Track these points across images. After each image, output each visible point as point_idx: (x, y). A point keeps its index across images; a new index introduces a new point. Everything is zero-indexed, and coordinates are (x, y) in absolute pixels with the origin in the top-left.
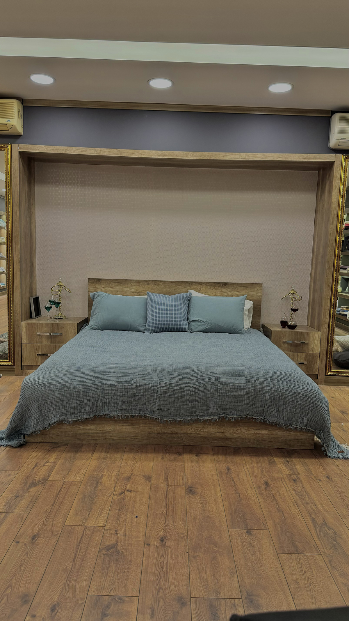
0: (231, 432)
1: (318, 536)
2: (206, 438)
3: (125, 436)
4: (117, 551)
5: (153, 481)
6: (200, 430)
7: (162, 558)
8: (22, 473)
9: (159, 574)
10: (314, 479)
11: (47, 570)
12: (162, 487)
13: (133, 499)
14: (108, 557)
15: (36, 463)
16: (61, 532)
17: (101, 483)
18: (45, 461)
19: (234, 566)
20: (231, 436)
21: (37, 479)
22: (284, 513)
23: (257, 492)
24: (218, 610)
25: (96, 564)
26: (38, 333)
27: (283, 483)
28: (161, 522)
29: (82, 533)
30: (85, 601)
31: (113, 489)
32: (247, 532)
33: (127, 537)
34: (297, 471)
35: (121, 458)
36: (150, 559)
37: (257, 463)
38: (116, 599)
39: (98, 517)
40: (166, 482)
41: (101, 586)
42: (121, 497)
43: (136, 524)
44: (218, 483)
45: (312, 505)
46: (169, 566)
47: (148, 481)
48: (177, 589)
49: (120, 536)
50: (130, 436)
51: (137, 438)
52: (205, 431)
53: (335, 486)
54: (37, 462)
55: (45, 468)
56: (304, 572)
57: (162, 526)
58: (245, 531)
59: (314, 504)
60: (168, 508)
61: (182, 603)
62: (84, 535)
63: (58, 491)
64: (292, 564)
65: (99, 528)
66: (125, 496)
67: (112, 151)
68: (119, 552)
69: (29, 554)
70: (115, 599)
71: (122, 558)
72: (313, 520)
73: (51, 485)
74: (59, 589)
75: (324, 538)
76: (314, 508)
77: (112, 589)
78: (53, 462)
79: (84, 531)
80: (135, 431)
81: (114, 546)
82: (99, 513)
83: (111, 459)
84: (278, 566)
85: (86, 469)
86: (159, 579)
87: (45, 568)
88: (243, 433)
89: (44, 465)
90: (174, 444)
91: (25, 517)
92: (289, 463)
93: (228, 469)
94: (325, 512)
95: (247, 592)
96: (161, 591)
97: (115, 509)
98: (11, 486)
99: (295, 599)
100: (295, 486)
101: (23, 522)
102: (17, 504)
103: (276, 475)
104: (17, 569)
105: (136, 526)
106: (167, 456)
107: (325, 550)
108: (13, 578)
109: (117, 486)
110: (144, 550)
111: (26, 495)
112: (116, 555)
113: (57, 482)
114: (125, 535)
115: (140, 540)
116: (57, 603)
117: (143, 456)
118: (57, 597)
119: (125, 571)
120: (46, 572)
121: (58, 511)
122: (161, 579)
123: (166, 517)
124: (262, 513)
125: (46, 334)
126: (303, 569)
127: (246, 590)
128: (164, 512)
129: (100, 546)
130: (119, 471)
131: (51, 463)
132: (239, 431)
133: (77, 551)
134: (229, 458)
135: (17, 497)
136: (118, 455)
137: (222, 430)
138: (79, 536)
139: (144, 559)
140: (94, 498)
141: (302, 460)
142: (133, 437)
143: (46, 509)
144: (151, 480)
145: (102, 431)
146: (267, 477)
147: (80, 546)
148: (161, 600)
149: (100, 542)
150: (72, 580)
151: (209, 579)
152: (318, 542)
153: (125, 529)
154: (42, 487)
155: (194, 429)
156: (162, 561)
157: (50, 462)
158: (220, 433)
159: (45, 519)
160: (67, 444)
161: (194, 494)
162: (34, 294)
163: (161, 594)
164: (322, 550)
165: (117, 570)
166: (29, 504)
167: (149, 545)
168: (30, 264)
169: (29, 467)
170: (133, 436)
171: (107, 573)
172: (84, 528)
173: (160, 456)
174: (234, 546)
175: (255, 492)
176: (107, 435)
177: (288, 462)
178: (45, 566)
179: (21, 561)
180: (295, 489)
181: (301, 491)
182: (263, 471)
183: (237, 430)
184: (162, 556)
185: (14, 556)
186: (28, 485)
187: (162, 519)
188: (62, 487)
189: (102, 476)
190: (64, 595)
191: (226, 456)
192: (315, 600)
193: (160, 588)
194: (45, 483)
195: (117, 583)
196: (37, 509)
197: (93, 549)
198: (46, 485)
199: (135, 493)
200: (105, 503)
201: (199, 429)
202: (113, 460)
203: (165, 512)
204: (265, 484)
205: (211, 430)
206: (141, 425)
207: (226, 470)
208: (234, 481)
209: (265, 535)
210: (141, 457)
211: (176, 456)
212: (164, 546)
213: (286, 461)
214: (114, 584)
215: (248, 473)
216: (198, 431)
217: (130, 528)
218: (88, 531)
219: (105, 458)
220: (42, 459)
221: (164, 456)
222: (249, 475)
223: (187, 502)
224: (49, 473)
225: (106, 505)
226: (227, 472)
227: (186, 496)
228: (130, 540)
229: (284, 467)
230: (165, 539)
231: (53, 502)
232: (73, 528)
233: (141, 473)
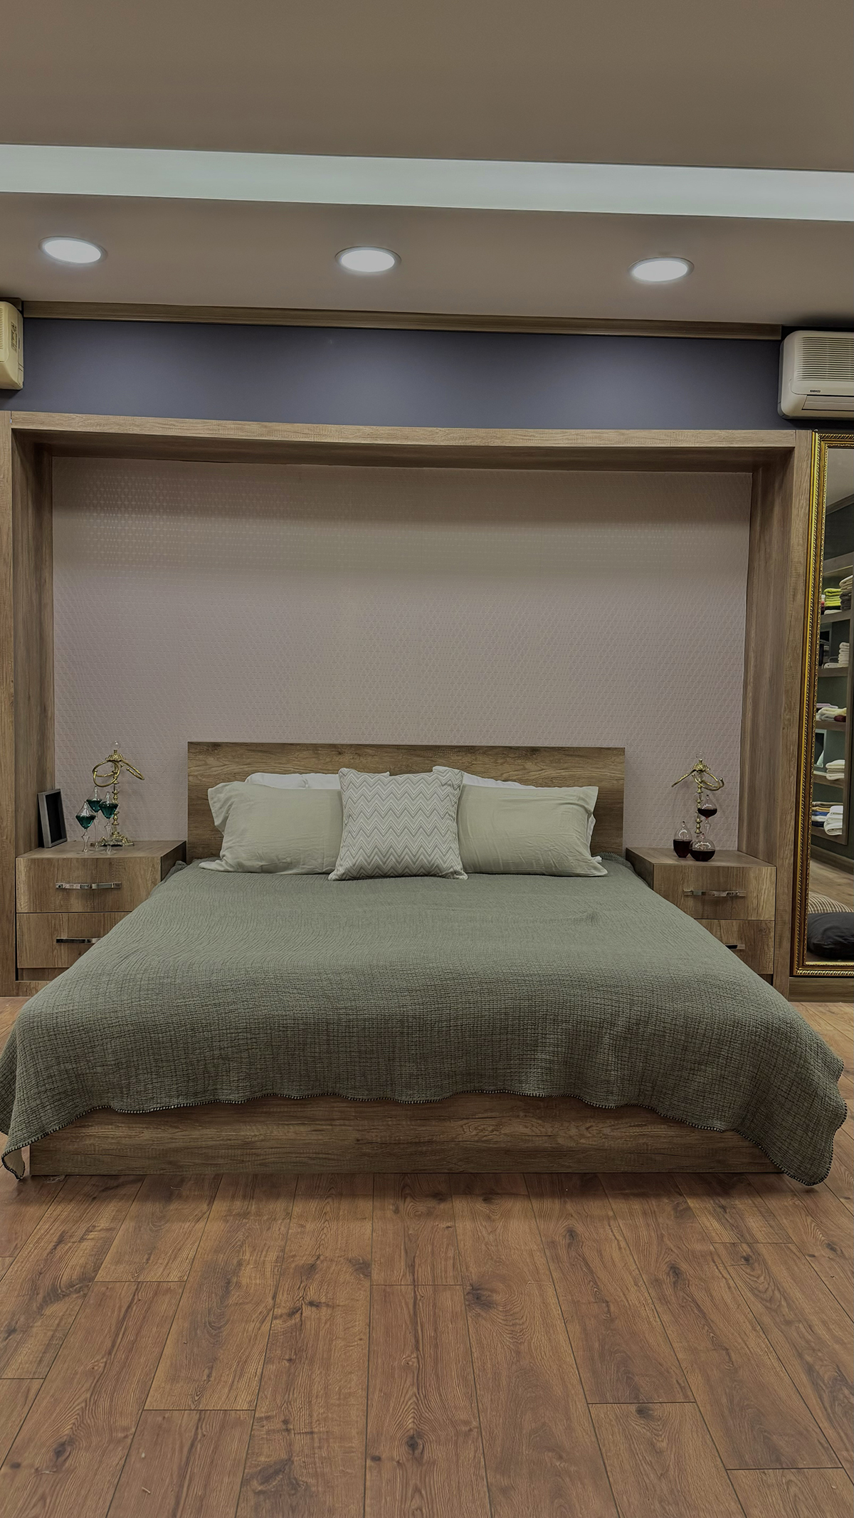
0: (572, 1134)
1: (827, 1413)
2: (507, 1152)
3: (295, 1153)
4: (291, 1483)
5: (377, 1275)
6: (493, 1131)
7: (417, 1496)
8: (22, 1262)
10: (797, 1253)
12: (401, 1290)
13: (328, 1326)
14: (267, 1501)
15: (61, 1234)
16: (134, 1430)
17: (238, 1285)
18: (84, 1230)
20: (572, 1144)
21: (64, 1278)
22: (731, 1351)
23: (653, 1294)
27: (718, 1269)
28: (405, 1391)
29: (194, 1430)
31: (270, 1300)
32: (640, 1411)
33: (316, 1440)
34: (749, 1234)
35: (288, 1214)
36: (383, 1500)
37: (645, 1213)
39: (235, 1383)
40: (411, 1276)
42: (293, 1322)
43: (339, 1399)
44: (548, 1272)
45: (801, 1325)
47: (361, 1275)
49: (297, 1437)
50: (306, 1153)
51: (327, 1156)
52: (505, 1134)
54: (64, 1232)
55: (84, 1248)
57: (410, 1403)
58: (633, 1408)
59: (805, 1323)
62: (199, 1436)
63: (123, 1310)
64: (771, 1501)
65: (238, 1416)
66: (303, 1319)
67: (247, 427)
68: (298, 1484)
69: (48, 1501)
71: (306, 1503)
72: (809, 1369)
73: (104, 1294)
75: (844, 1420)
76: (807, 1335)
78: (107, 1229)
79: (197, 1425)
80: (320, 1137)
81: (282, 1467)
82: (235, 1371)
83: (260, 1216)
85: (195, 1247)
88: (604, 1135)
89: (82, 1239)
90: (424, 1170)
91: (33, 1391)
92: (727, 1211)
93: (572, 1233)
94: (837, 1346)
97: (280, 1359)
100: (750, 1275)
101: (30, 1405)
102: (12, 1353)
103: (698, 1247)
105: (339, 1405)
106: (408, 1206)
109: (281, 1292)
110: (365, 1475)
111: (35, 1325)
113: (118, 1284)
114: (312, 1433)
115: (352, 1447)
117: (345, 1205)
121: (125, 1370)
123: (416, 1373)
124: (674, 1355)
125: (78, 885)
129: (245, 1468)
130: (283, 1251)
131: (100, 1231)
132: (594, 1130)
133: (181, 1487)
134: (570, 1207)
135: (11, 1331)
136: (279, 1206)
137: (550, 1130)
138: (184, 1440)
139: (368, 1502)
140: (220, 1328)
141: (759, 1200)
142: (315, 1157)
143: (90, 1366)
144: (371, 1273)
145: (233, 1142)
146: (676, 1251)
147: (190, 1469)
149: (244, 1455)
153: (311, 1416)
154: (80, 1302)
155: (476, 1129)
156: (416, 1506)
157: (99, 1228)
158: (544, 1138)
159: (88, 1395)
160: (140, 1179)
161: (487, 1306)
162: (48, 785)
164: (845, 1453)
166: (44, 1353)
167: (379, 1459)
168: (39, 709)
169: (42, 1244)
170: (316, 1153)
172: (198, 1415)
173: (389, 1204)
174: (608, 1453)
175: (646, 1294)
176: (248, 1151)
177: (724, 1208)
180: (752, 1283)
181: (766, 1289)
182: (662, 1236)
183: (587, 1129)
184: (417, 1489)
186: (41, 1296)
187: (409, 1382)
188: (133, 1299)
189: (240, 1264)
191: (563, 1201)
194: (86, 1291)
196: (66, 1365)
197: (226, 1479)
198: (88, 1295)
199: (329, 1311)
200: (250, 1340)
201: (490, 1129)
202: (265, 1218)
204: (671, 1273)
205: (522, 1129)
206: (337, 1122)
207: (565, 1237)
208: (590, 1267)
209: (687, 1418)
210: (339, 1209)
211: (431, 1203)
212: (419, 1461)
213: (719, 1206)
215: (623, 1244)
216: (487, 1133)
217: (324, 1412)
218: (208, 1426)
219: (245, 1215)
220: (77, 1222)
221: (401, 1204)
222: (627, 1248)
223: (470, 1330)
224: (97, 1260)
225: (253, 1345)
226: (568, 1241)
227: (468, 1313)
228: (325, 1448)
229: (716, 1224)
230: (420, 1442)
231: (108, 1343)
232: (168, 1417)
233: (343, 1254)
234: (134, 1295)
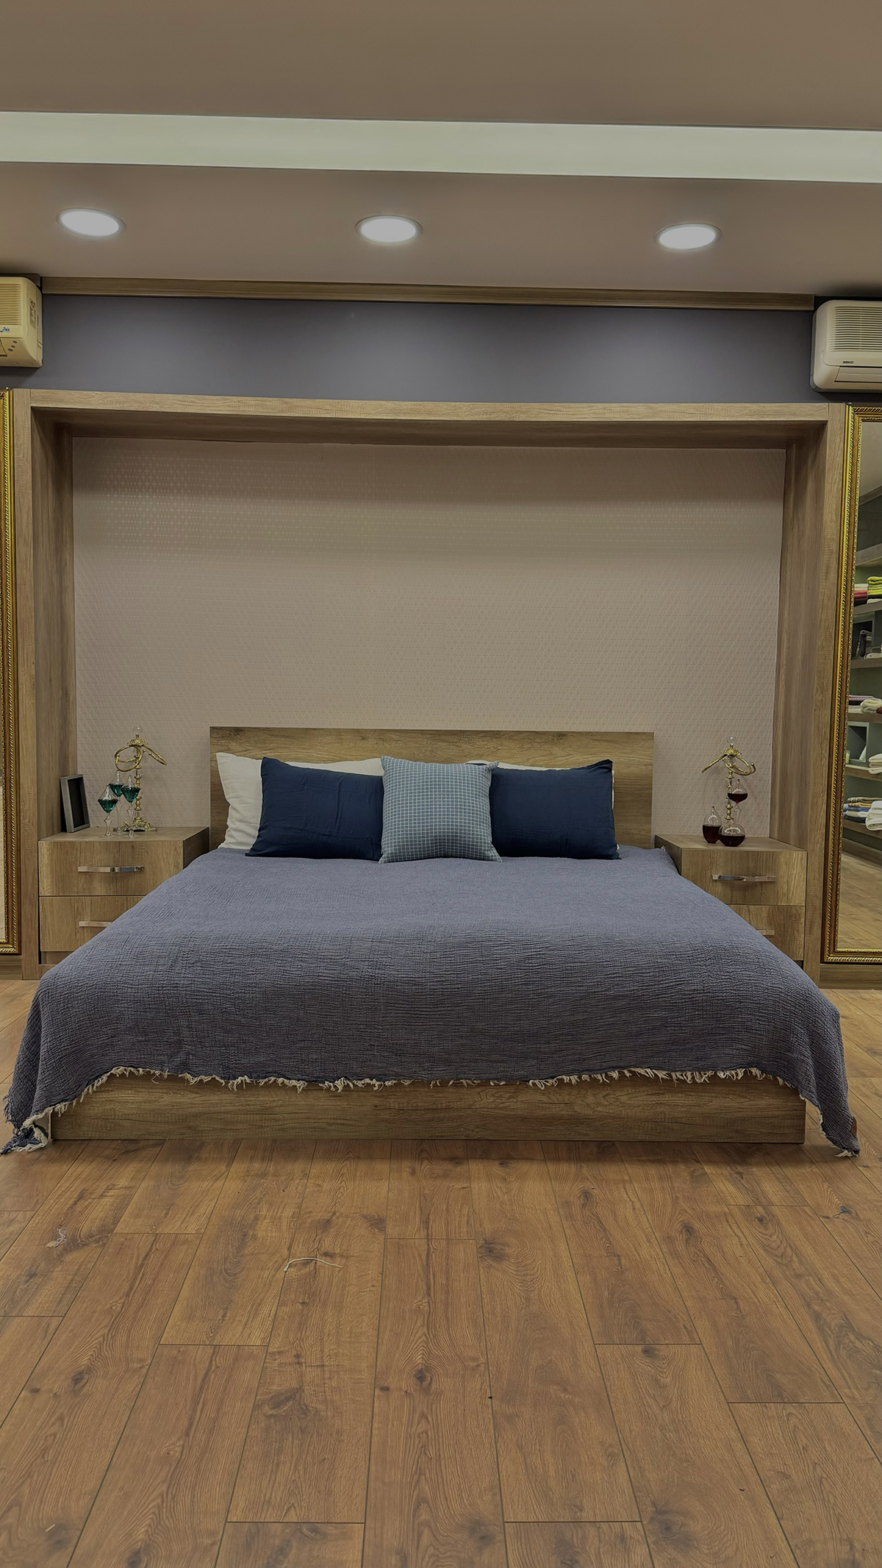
0: (589, 1102)
1: (832, 1356)
2: (524, 1119)
3: (314, 1118)
4: (302, 1408)
5: (392, 1229)
6: (509, 1099)
7: (423, 1421)
8: (43, 1216)
9: (416, 1463)
10: (812, 1215)
11: (115, 1459)
12: (415, 1243)
13: (341, 1274)
14: (278, 1423)
15: (81, 1192)
16: (149, 1361)
17: (255, 1237)
18: (104, 1188)
19: (617, 1439)
20: (590, 1112)
21: (84, 1229)
22: (739, 1300)
23: (665, 1250)
24: (578, 1552)
25: (248, 1440)
26: (81, 869)
27: (731, 1227)
28: (415, 1331)
29: (208, 1362)
30: (220, 1537)
31: (286, 1250)
32: (646, 1351)
33: (327, 1373)
34: (765, 1198)
35: (305, 1175)
36: (390, 1425)
37: (661, 1179)
38: (305, 1530)
39: (249, 1322)
40: (425, 1230)
41: (262, 1499)
42: (307, 1270)
43: (350, 1337)
44: (561, 1229)
45: (811, 1278)
46: (441, 1443)
47: (376, 1230)
48: (465, 1501)
49: (309, 1369)
50: (325, 1119)
51: (345, 1122)
52: (522, 1102)
53: (867, 1233)
54: (84, 1189)
55: (104, 1203)
56: (803, 1448)
57: (419, 1341)
58: (639, 1349)
59: (814, 1276)
60: (432, 1295)
61: (482, 1538)
62: (213, 1368)
63: (141, 1258)
64: (770, 1430)
65: (251, 1351)
66: (317, 1267)
67: (268, 403)
68: (308, 1409)
69: (66, 1421)
70: (302, 1533)
71: (315, 1426)
72: (817, 1317)
73: (123, 1244)
74: (149, 1507)
75: (848, 1361)
76: (816, 1287)
77: (293, 1505)
78: (126, 1188)
79: (212, 1357)
80: (339, 1103)
81: (293, 1395)
82: (250, 1311)
83: (277, 1176)
84: (733, 1434)
85: (213, 1204)
86: (416, 1478)
87: (109, 1456)
88: (621, 1103)
89: (102, 1196)
90: (442, 1136)
91: (53, 1326)
92: (744, 1177)
93: (586, 1195)
94: (846, 1298)
95: (654, 1504)
96: (424, 1506)
97: (293, 1302)
98: (15, 1248)
99: (782, 1519)
100: (764, 1234)
101: (50, 1339)
102: (32, 1295)
103: (713, 1209)
104: (36, 1459)
105: (350, 1342)
106: (425, 1167)
107: (854, 1390)
108: (23, 1482)
109: (297, 1243)
110: (374, 1403)
111: (56, 1269)
112: (299, 1418)
113: (136, 1236)
114: (323, 1366)
115: (363, 1379)
116: (143, 1546)
117: (362, 1166)
118: (143, 1530)
119: (325, 1459)
120: (113, 1464)
121: (141, 1310)
122: (423, 1477)
123: (428, 1318)
124: (682, 1303)
125: (102, 870)
126: (799, 1441)
127: (652, 1498)
128: (421, 1305)
129: (256, 1396)
130: (300, 1207)
131: (119, 1189)
132: (611, 1098)
133: (194, 1410)
134: (586, 1170)
135: (32, 1275)
136: (297, 1167)
137: (567, 1098)
138: (198, 1371)
139: (375, 1425)
140: (235, 1275)
141: (776, 1169)
142: (333, 1121)
143: (108, 1306)
144: (385, 1228)
145: (252, 1107)
146: (689, 1211)
147: (203, 1395)
148: (426, 1532)
149: (257, 1384)
150: (184, 1483)
151: (552, 1473)
152: (834, 1373)
153: (322, 1351)
154: (99, 1250)
155: (493, 1096)
156: (422, 1430)
157: (119, 1186)
158: (561, 1106)
159: (106, 1331)
160: (161, 1143)
161: (499, 1258)
162: (71, 771)
163: (424, 1516)
164: (847, 1391)
165: (304, 1457)
166: (64, 1294)
167: (387, 1389)
168: (60, 692)
169: (62, 1200)
170: (334, 1119)
171: (278, 1465)
172: (212, 1349)
173: (406, 1165)
174: (613, 1388)
175: (658, 1249)
176: (267, 1116)
177: (740, 1174)
178: (111, 1449)
179: (45, 1440)
180: (764, 1240)
181: (779, 1247)
182: (677, 1198)
183: (604, 1097)
184: (423, 1416)
185: (25, 1427)
186: (61, 1245)
187: (419, 1323)
188: (151, 1249)
189: (256, 1218)
190: (162, 1523)
191: (579, 1166)
192: (838, 1521)
193: (421, 1501)
194: (105, 1241)
195: (304, 1489)
196: (85, 1305)
197: (238, 1405)
198: (107, 1245)
199: (343, 1261)
200: (265, 1285)
201: (506, 1096)
202: (282, 1178)
203: (424, 1306)
204: (684, 1231)
205: (539, 1097)
207: (579, 1198)
208: (602, 1224)
209: (693, 1358)
210: (356, 1170)
211: (447, 1166)
212: (427, 1391)
213: (736, 1173)
214: (297, 1492)
215: (637, 1205)
216: (504, 1100)
217: (335, 1349)
218: (222, 1359)
219: (264, 1175)
220: (98, 1180)
221: (417, 1165)
222: (642, 1209)
223: (482, 1279)
224: (116, 1214)
225: (268, 1290)
226: (582, 1202)
227: (480, 1263)
228: (336, 1378)
229: (732, 1189)
230: (428, 1375)
231: (126, 1287)
232: (183, 1351)
233: (358, 1210)
234: (152, 1245)
